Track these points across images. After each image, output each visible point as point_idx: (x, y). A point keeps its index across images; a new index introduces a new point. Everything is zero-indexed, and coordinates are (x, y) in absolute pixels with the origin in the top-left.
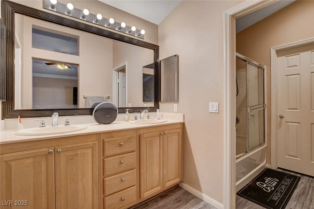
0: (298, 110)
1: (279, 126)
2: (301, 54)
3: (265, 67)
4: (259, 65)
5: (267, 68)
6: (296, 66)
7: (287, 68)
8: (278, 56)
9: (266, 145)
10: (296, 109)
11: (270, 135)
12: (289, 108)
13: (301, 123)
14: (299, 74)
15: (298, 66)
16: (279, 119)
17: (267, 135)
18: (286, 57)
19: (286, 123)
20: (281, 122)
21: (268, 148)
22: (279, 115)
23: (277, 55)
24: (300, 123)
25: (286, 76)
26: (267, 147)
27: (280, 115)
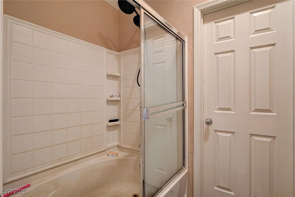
0: (232, 111)
1: (206, 136)
2: (237, 17)
3: (186, 39)
4: (178, 33)
5: (188, 41)
6: (228, 37)
7: (217, 41)
8: (204, 22)
9: (187, 170)
10: (229, 109)
11: (192, 153)
12: (219, 108)
13: (235, 134)
14: (233, 51)
15: (232, 38)
16: (205, 126)
17: (188, 152)
18: (216, 23)
19: (215, 132)
20: (207, 131)
21: (190, 176)
22: (205, 120)
23: (202, 19)
24: (233, 133)
25: (216, 54)
26: (188, 173)
27: (207, 119)
